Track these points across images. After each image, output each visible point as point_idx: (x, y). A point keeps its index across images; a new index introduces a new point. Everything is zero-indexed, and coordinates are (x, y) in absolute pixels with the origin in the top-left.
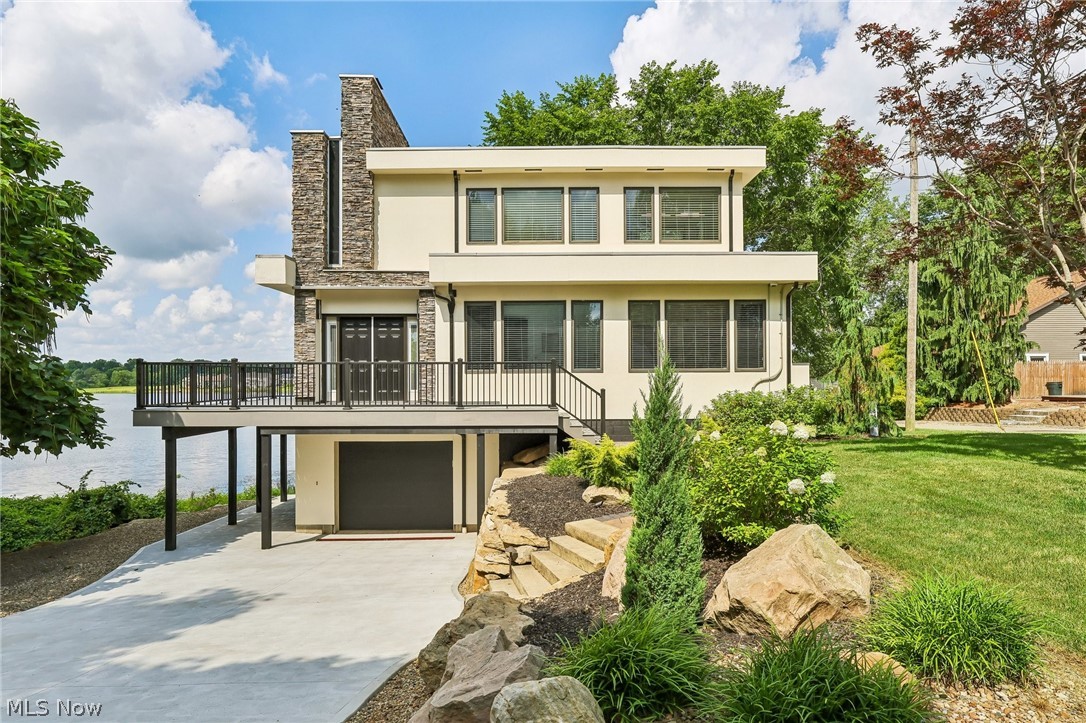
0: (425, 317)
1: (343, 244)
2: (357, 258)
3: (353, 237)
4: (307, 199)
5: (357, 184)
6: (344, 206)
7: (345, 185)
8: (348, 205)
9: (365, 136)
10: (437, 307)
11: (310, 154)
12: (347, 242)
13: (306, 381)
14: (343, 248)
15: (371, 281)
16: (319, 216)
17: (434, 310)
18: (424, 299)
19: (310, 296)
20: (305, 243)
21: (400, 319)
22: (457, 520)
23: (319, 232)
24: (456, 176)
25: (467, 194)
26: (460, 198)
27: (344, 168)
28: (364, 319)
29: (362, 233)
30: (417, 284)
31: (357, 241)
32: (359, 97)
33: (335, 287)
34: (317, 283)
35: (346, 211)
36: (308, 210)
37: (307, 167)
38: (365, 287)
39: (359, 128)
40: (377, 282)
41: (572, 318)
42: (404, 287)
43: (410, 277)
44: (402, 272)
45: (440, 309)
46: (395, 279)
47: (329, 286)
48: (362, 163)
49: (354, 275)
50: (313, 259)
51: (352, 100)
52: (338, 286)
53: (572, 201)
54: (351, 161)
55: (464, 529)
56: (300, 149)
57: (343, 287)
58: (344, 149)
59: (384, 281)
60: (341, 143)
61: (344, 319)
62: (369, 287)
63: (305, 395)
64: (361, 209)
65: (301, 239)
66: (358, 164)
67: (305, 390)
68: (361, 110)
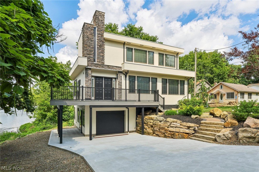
0: (119, 78)
1: (97, 57)
2: (101, 61)
3: (100, 55)
4: (89, 43)
5: (101, 41)
6: (97, 46)
7: (97, 40)
8: (98, 46)
9: (103, 28)
10: (122, 76)
11: (90, 30)
12: (98, 56)
13: (88, 94)
14: (97, 58)
15: (106, 68)
16: (92, 48)
17: (121, 77)
18: (119, 74)
19: (90, 70)
20: (88, 55)
21: (111, 79)
22: (127, 130)
23: (92, 52)
24: (124, 44)
25: (126, 48)
26: (125, 49)
27: (97, 36)
28: (102, 78)
29: (102, 54)
30: (118, 70)
31: (101, 56)
32: (101, 17)
33: (96, 68)
34: (92, 66)
35: (98, 48)
36: (89, 46)
37: (89, 33)
38: (105, 69)
39: (101, 26)
40: (108, 68)
41: (151, 81)
42: (115, 70)
43: (116, 68)
44: (114, 66)
45: (123, 77)
46: (112, 68)
47: (95, 68)
48: (102, 36)
49: (102, 65)
50: (91, 60)
51: (99, 18)
52: (98, 68)
53: (149, 54)
54: (99, 34)
55: (129, 132)
56: (87, 28)
57: (99, 68)
58: (97, 31)
59: (109, 68)
60: (96, 29)
61: (96, 77)
62: (106, 69)
63: (88, 98)
64: (101, 48)
65: (87, 54)
66: (101, 35)
67: (88, 96)
68: (102, 21)
